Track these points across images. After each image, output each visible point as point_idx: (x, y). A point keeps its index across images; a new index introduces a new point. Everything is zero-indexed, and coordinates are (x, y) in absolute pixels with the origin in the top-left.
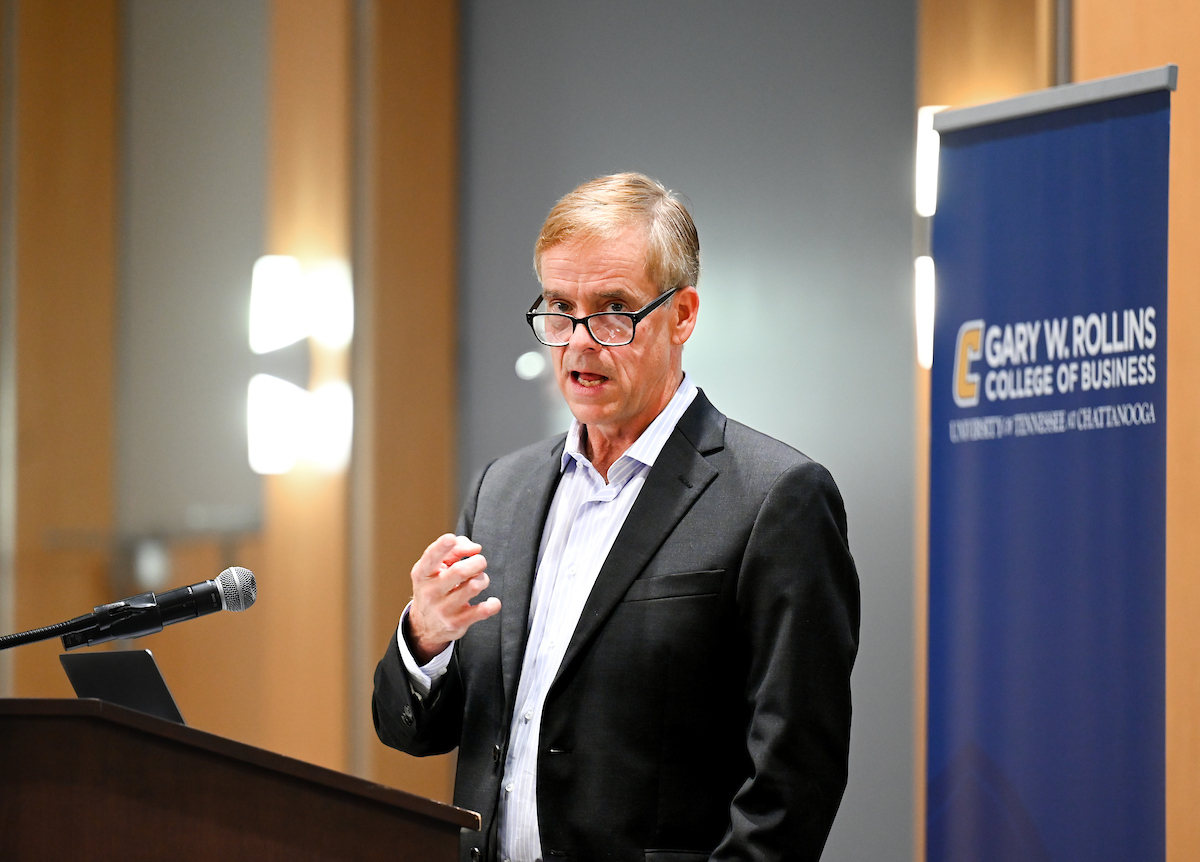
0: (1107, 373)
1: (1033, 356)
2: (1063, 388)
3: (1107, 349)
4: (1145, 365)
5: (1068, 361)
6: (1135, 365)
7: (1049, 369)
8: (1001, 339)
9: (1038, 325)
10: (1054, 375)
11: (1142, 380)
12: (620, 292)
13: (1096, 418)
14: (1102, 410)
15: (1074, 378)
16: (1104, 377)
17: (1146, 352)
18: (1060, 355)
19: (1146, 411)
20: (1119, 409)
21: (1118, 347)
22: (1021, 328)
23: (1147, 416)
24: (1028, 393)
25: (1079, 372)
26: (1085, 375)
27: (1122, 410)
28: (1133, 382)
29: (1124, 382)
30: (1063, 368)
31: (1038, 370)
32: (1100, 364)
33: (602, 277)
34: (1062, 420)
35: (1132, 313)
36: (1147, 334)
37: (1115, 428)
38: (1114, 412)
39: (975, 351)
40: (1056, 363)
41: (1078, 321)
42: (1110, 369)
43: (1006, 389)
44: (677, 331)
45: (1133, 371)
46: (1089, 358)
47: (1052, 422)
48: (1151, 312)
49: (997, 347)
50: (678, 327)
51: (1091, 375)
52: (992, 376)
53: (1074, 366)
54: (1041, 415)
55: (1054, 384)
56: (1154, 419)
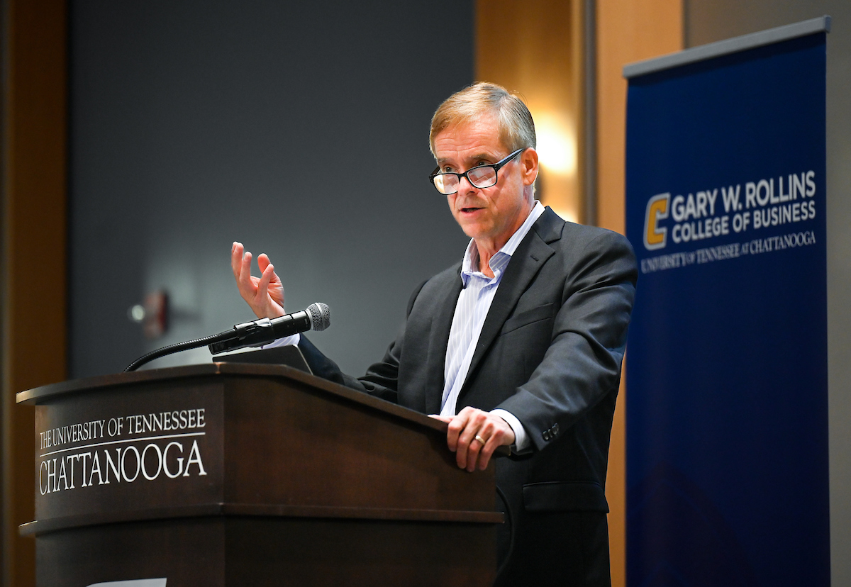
0: (775, 216)
1: (712, 211)
2: (737, 229)
3: (774, 200)
4: (807, 208)
5: (741, 212)
6: (799, 209)
7: (725, 218)
8: (685, 203)
9: (715, 192)
10: (730, 222)
11: (804, 218)
12: (484, 155)
13: (766, 245)
14: (770, 240)
15: (747, 222)
16: (772, 219)
17: (808, 199)
18: (735, 208)
19: (807, 237)
20: (786, 238)
21: (783, 198)
22: (701, 195)
23: (809, 239)
24: (709, 235)
25: (751, 218)
26: (756, 219)
27: (788, 238)
28: (796, 219)
29: (789, 219)
30: (738, 216)
31: (717, 220)
32: (769, 211)
33: (471, 146)
34: (737, 250)
35: (795, 177)
36: (808, 188)
37: (781, 250)
38: (781, 240)
39: (662, 213)
40: (732, 213)
41: (750, 185)
42: (777, 213)
43: (690, 234)
44: (527, 176)
45: (796, 212)
46: (759, 207)
47: (731, 251)
48: (811, 174)
49: (682, 209)
50: (527, 174)
51: (761, 218)
52: (677, 227)
53: (747, 215)
54: (719, 249)
55: (730, 227)
56: (814, 241)
